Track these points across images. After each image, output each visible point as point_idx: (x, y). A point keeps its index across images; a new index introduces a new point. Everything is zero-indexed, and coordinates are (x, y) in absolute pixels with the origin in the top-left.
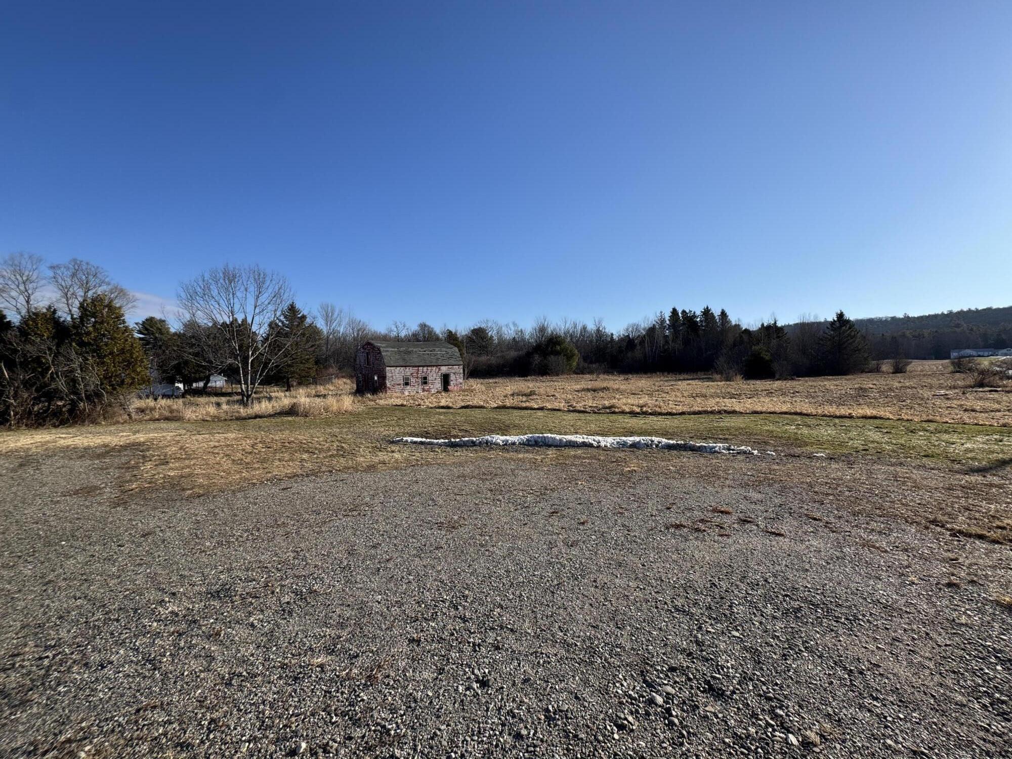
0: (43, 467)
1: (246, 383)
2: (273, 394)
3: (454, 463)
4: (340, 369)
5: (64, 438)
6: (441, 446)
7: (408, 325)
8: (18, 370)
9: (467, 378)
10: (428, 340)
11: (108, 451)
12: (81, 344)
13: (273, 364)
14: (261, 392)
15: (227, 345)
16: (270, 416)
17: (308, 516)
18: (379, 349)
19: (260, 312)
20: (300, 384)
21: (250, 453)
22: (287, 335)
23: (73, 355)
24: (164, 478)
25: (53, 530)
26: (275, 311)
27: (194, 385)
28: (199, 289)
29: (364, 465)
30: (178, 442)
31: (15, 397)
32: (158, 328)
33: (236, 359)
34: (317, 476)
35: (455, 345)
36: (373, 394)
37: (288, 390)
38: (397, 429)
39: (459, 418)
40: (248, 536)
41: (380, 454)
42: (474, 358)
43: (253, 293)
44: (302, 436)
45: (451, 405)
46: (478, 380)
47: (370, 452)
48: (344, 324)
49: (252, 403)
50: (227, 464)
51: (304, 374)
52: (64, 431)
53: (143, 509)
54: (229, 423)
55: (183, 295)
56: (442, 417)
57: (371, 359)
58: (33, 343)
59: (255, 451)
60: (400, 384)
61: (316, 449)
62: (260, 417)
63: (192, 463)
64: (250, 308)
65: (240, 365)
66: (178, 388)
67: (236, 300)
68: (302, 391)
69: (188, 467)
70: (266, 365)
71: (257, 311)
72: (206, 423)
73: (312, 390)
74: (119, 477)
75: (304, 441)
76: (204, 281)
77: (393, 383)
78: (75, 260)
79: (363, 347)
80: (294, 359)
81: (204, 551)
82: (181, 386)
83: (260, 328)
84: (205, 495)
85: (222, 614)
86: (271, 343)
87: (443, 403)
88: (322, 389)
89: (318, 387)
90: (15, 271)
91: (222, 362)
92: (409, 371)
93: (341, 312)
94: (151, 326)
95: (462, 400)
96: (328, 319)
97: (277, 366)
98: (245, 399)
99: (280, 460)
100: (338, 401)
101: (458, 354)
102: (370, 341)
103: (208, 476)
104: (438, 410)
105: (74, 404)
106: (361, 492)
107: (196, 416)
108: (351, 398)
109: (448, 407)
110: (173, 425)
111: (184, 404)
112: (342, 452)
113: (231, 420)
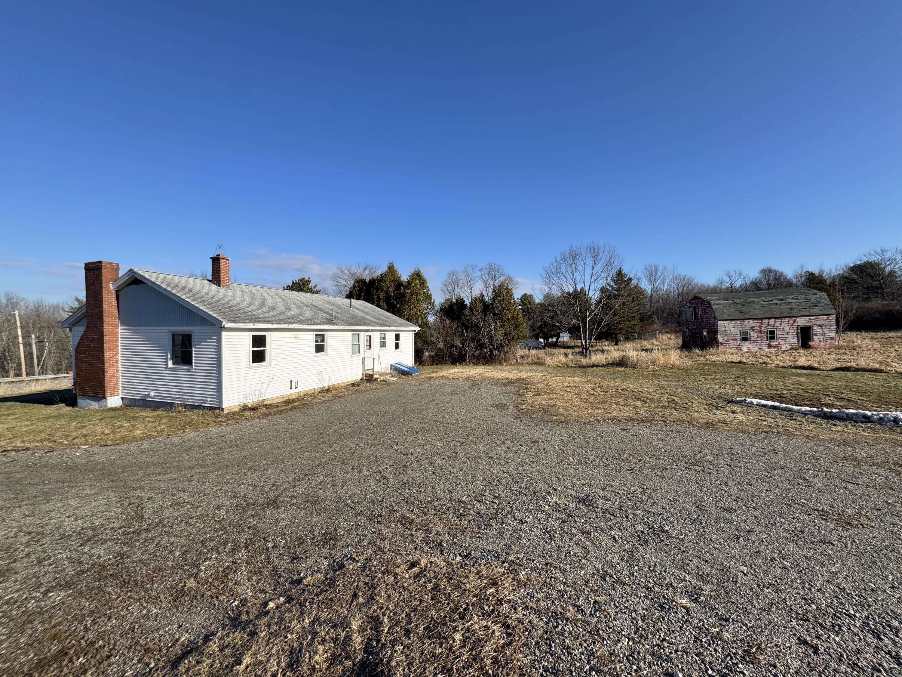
0: (481, 388)
1: (585, 339)
2: (604, 348)
3: (833, 439)
4: (664, 325)
5: (488, 372)
6: (806, 414)
7: (744, 273)
8: (469, 331)
9: (844, 331)
10: (774, 287)
11: (508, 383)
12: (495, 314)
13: (605, 322)
14: (595, 346)
15: (572, 309)
16: (603, 366)
17: (648, 458)
18: (709, 303)
19: (595, 281)
20: (627, 339)
21: (592, 395)
22: (615, 297)
23: (491, 321)
24: (539, 404)
25: (489, 426)
26: (607, 277)
27: (550, 340)
28: (554, 269)
29: (700, 421)
30: (544, 380)
31: (469, 346)
32: (529, 301)
33: (578, 319)
34: (651, 424)
35: (821, 289)
36: (702, 350)
37: (616, 344)
38: (736, 388)
39: (834, 383)
40: (599, 462)
41: (718, 412)
42: (856, 305)
43: (589, 266)
44: (633, 385)
45: (816, 365)
46: (864, 334)
47: (705, 409)
48: (667, 281)
49: (590, 354)
50: (577, 402)
51: (630, 330)
52: (487, 367)
53: (530, 424)
54: (575, 369)
55: (544, 275)
56: (802, 379)
57: (700, 312)
58: (475, 315)
59: (596, 393)
60: (736, 340)
61: (647, 398)
62: (597, 366)
63: (554, 397)
64: (587, 279)
65: (581, 324)
66: (541, 342)
67: (578, 272)
68: (629, 345)
69: (552, 399)
70: (600, 322)
71: (593, 279)
72: (560, 368)
73: (638, 344)
74: (515, 400)
75: (636, 390)
76: (556, 262)
77: (726, 338)
78: (489, 263)
79: (690, 302)
80: (621, 318)
81: (570, 464)
82: (542, 340)
83: (594, 295)
84: (565, 422)
85: (590, 519)
86: (604, 304)
87: (802, 361)
88: (647, 344)
89: (643, 342)
90: (466, 275)
91: (568, 323)
92: (747, 325)
93: (664, 270)
94: (526, 299)
95: (837, 361)
96: (652, 279)
97: (608, 324)
98: (584, 351)
99: (616, 403)
100: (664, 355)
101: (828, 301)
102: (697, 295)
103: (564, 408)
104: (794, 371)
105: (491, 351)
106: (701, 448)
107: (553, 363)
108: (678, 352)
109: (811, 368)
110: (540, 368)
111: (546, 354)
112: (673, 405)
113: (575, 367)
